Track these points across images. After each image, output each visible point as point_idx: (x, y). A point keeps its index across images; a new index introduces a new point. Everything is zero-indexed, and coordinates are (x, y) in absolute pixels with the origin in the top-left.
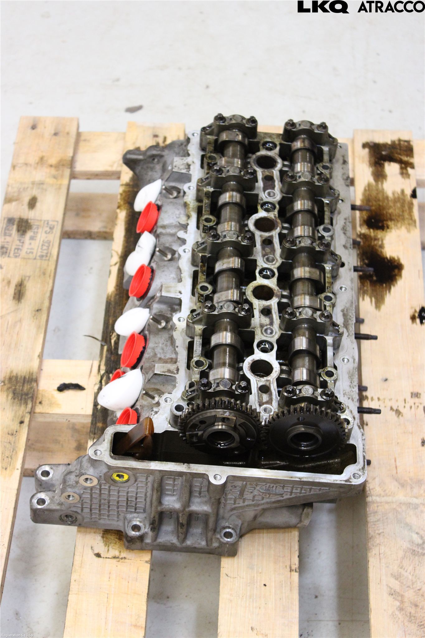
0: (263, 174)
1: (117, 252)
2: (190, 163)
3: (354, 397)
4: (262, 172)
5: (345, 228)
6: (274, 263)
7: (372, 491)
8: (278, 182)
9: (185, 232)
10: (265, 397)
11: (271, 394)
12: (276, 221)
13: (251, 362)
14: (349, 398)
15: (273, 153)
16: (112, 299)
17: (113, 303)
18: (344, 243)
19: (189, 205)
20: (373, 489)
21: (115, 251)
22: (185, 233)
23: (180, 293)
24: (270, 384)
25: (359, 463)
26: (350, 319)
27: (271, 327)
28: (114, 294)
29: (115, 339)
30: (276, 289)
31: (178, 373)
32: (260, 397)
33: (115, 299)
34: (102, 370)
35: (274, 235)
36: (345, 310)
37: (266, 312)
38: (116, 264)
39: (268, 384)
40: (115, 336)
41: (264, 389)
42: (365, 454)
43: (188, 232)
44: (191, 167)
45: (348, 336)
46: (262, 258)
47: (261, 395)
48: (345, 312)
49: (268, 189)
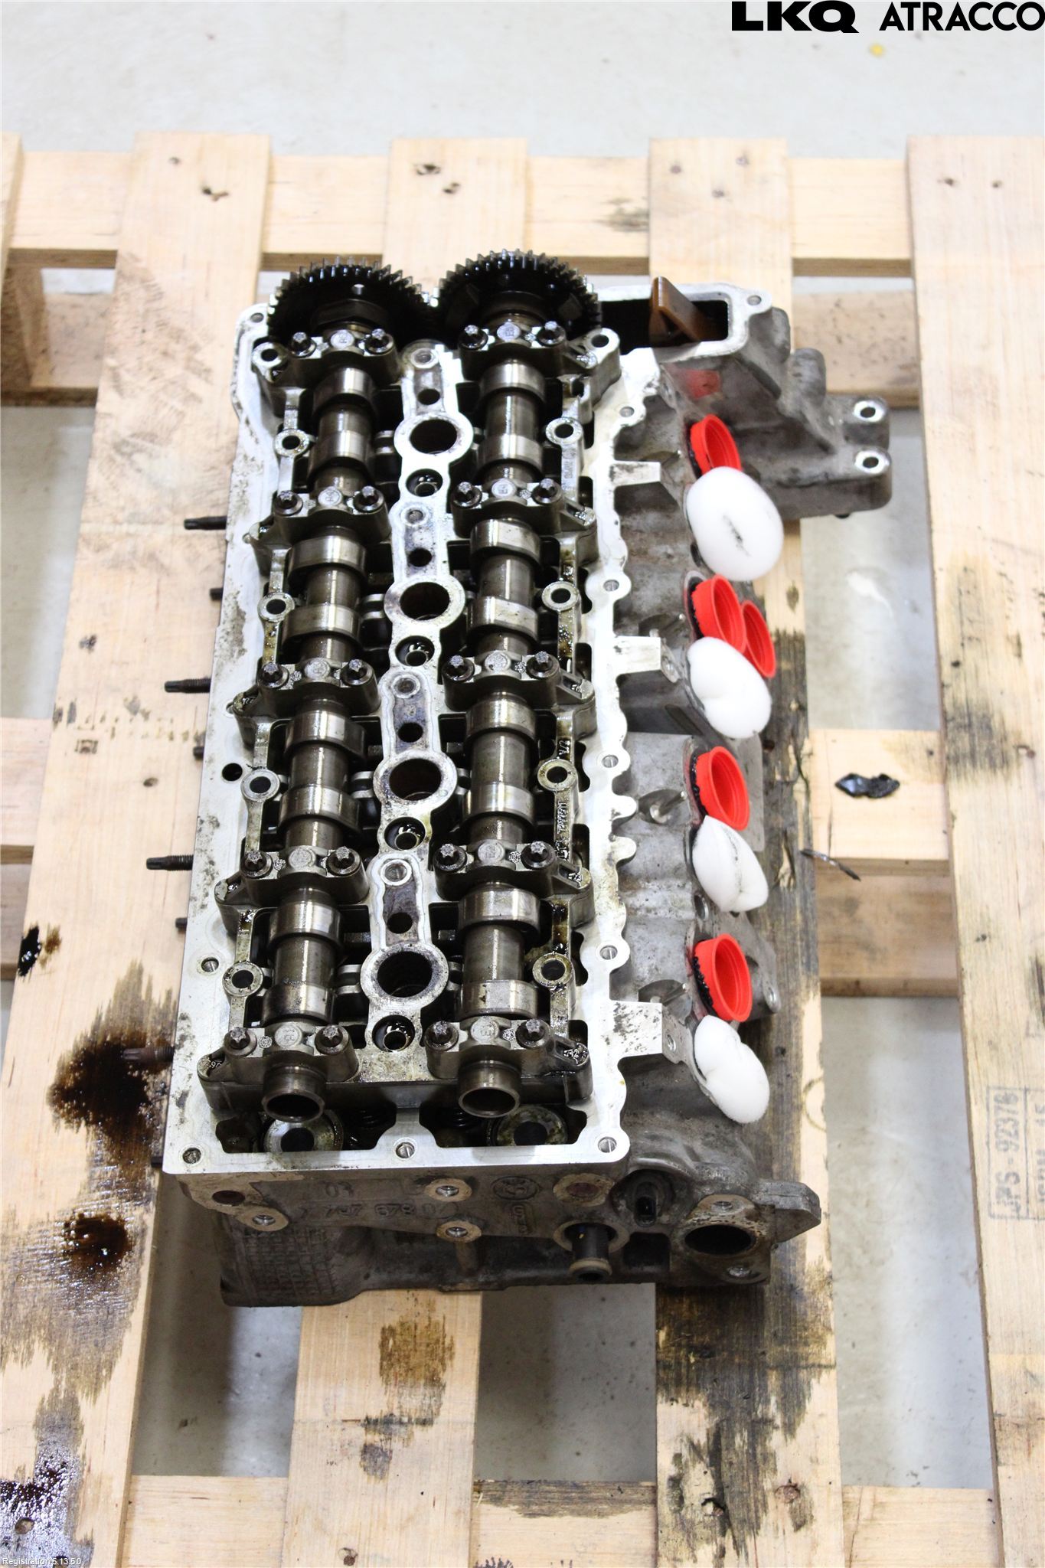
0: (416, 933)
1: (812, 1122)
2: (616, 1038)
3: (242, 464)
4: (418, 940)
5: (209, 877)
6: (397, 679)
7: (216, 544)
8: (375, 914)
9: (618, 814)
10: (428, 382)
11: (416, 387)
12: (386, 793)
13: (455, 446)
14: (253, 460)
15: (384, 1008)
16: (803, 979)
17: (800, 968)
18: (217, 831)
19: (611, 898)
20: (214, 548)
21: (817, 1126)
22: (617, 811)
23: (618, 650)
24: (418, 407)
25: (249, 341)
26: (228, 633)
27: (410, 525)
28: (803, 994)
29: (782, 871)
30: (394, 614)
31: (612, 468)
32: (438, 380)
33: (797, 980)
34: (800, 791)
35: (393, 753)
36: (236, 654)
37: (420, 558)
38: (810, 1085)
39: (422, 407)
40: (783, 877)
41: (428, 397)
42: (236, 358)
43: (609, 816)
44: (612, 1024)
45: (238, 593)
46: (426, 687)
47: (436, 385)
48: (237, 649)
49: (405, 886)
